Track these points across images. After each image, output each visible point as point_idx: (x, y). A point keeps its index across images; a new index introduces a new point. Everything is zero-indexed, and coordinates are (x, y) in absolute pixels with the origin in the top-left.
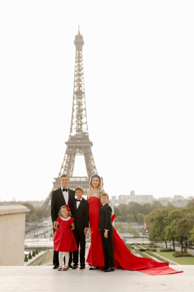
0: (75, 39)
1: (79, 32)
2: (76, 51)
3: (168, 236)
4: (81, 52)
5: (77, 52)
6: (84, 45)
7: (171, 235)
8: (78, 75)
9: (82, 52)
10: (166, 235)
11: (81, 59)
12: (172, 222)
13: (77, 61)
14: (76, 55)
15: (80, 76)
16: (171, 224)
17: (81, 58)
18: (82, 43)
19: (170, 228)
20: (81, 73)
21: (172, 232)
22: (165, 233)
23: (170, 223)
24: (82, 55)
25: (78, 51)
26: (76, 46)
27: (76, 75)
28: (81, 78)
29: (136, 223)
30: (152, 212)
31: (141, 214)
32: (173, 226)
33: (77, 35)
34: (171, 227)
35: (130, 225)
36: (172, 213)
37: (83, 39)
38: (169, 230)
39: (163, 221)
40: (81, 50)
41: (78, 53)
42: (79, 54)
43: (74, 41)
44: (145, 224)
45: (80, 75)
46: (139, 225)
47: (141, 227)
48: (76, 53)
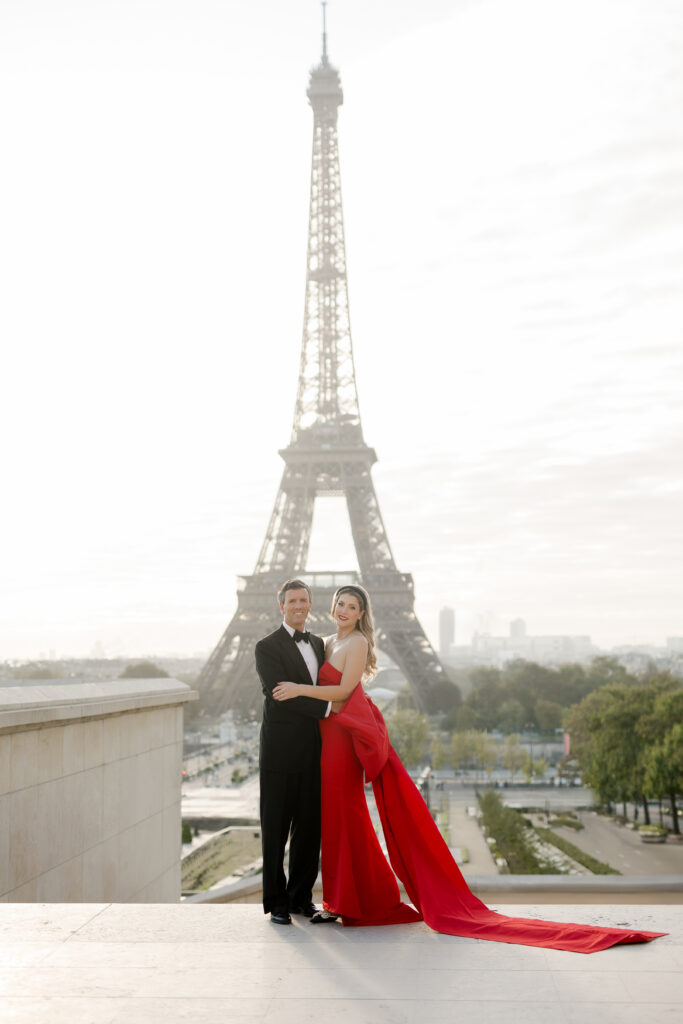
0: (311, 82)
1: (325, 58)
2: (315, 127)
3: (655, 782)
4: (331, 130)
5: (319, 130)
6: (341, 103)
7: (664, 778)
8: (323, 212)
9: (335, 131)
10: (646, 778)
11: (332, 156)
12: (670, 733)
13: (318, 161)
14: (315, 140)
15: (329, 216)
16: (666, 741)
17: (333, 152)
18: (338, 98)
19: (662, 754)
20: (332, 203)
21: (670, 768)
22: (643, 772)
23: (662, 735)
24: (336, 141)
25: (322, 126)
26: (314, 110)
27: (315, 212)
28: (332, 221)
29: (536, 737)
30: (591, 696)
31: (549, 704)
32: (674, 746)
33: (319, 69)
34: (665, 750)
35: (513, 743)
36: (669, 701)
37: (339, 81)
38: (660, 761)
39: (637, 728)
40: (332, 122)
41: (323, 133)
42: (326, 137)
43: (308, 91)
44: (567, 738)
45: (328, 211)
46: (544, 742)
47: (550, 748)
48: (315, 132)
